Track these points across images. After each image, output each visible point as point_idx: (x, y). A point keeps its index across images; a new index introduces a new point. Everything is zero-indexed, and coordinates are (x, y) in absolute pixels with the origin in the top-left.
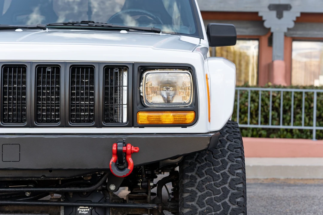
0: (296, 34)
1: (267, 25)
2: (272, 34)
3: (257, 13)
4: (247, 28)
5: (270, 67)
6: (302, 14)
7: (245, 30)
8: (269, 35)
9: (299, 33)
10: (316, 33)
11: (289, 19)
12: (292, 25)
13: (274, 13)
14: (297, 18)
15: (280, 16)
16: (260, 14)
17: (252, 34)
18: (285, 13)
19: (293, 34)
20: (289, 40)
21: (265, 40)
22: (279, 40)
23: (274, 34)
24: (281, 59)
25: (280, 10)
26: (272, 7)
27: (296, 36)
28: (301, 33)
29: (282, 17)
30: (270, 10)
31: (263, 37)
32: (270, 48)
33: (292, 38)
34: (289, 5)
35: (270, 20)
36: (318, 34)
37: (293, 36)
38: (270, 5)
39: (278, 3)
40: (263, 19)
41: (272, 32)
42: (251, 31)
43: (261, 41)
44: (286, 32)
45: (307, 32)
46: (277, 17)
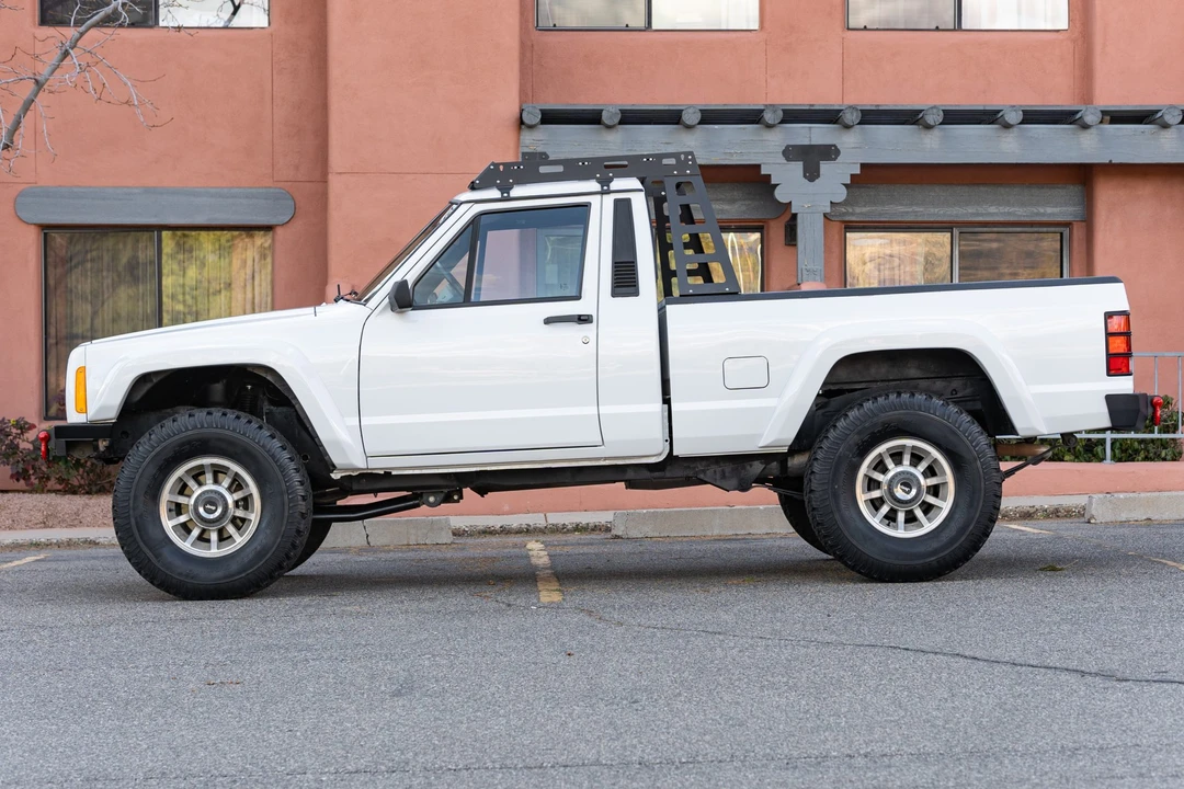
0: (852, 214)
1: (781, 195)
2: (794, 216)
3: (758, 166)
4: (732, 201)
6: (863, 166)
7: (726, 207)
8: (787, 217)
9: (861, 212)
10: (901, 209)
11: (834, 179)
12: (841, 195)
13: (798, 167)
14: (853, 177)
15: (812, 174)
16: (764, 171)
17: (746, 216)
18: (824, 167)
19: (845, 214)
20: (836, 228)
21: (777, 231)
22: (811, 232)
23: (799, 216)
24: (818, 278)
25: (812, 159)
26: (792, 153)
27: (854, 219)
28: (864, 210)
29: (818, 176)
30: (788, 159)
31: (772, 224)
32: (791, 249)
33: (844, 224)
34: (834, 146)
35: (789, 183)
36: (907, 212)
37: (847, 218)
38: (788, 147)
39: (806, 142)
40: (773, 182)
41: (793, 212)
42: (744, 208)
43: (768, 233)
44: (828, 210)
45: (880, 208)
46: (805, 176)
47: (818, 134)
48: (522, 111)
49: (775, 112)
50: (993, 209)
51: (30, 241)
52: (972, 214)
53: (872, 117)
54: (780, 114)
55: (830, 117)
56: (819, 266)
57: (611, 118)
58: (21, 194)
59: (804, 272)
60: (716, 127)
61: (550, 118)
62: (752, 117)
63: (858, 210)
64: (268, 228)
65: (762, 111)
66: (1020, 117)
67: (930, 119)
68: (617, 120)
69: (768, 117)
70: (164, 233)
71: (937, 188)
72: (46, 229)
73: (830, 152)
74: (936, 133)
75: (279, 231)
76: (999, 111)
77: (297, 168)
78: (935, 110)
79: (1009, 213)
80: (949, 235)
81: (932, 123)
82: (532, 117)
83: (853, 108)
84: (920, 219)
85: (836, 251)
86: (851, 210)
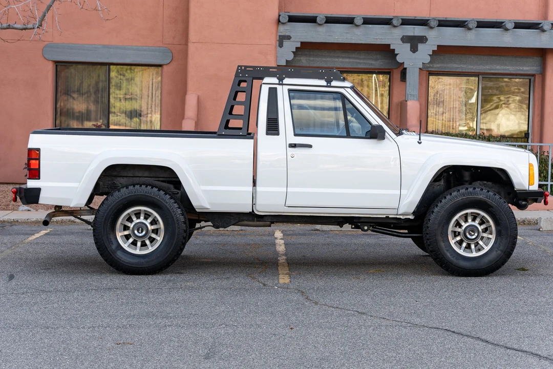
0: (432, 67)
1: (399, 59)
2: (405, 69)
3: (389, 45)
4: (376, 60)
5: (403, 106)
6: (439, 46)
7: (373, 62)
8: (401, 69)
10: (455, 66)
11: (425, 52)
12: (427, 59)
13: (408, 46)
14: (433, 51)
15: (414, 49)
16: (392, 47)
17: (383, 67)
18: (420, 46)
19: (430, 67)
20: (425, 73)
21: (397, 75)
22: (413, 76)
23: (408, 69)
24: (415, 99)
25: (414, 42)
26: (405, 39)
27: (433, 70)
28: (438, 65)
29: (417, 50)
30: (403, 42)
31: (395, 71)
32: (403, 83)
33: (429, 72)
34: (425, 36)
35: (403, 53)
36: (458, 67)
37: (430, 69)
38: (403, 36)
39: (412, 34)
40: (396, 53)
41: (405, 67)
42: (382, 63)
43: (393, 75)
44: (421, 67)
45: (445, 65)
46: (411, 50)
47: (418, 31)
48: (279, 16)
49: (398, 20)
50: (498, 67)
51: (50, 68)
52: (489, 69)
53: (443, 23)
54: (401, 21)
55: (423, 23)
56: (416, 92)
57: (321, 21)
58: (46, 46)
59: (409, 96)
60: (370, 26)
61: (293, 19)
62: (387, 22)
63: (435, 66)
64: (160, 66)
65: (392, 19)
66: (513, 25)
67: (470, 26)
68: (324, 22)
69: (395, 22)
70: (111, 67)
71: (472, 57)
72: (57, 63)
73: (423, 39)
74: (473, 31)
75: (165, 67)
76: (503, 22)
77: (174, 38)
78: (473, 21)
79: (506, 69)
80: (477, 78)
81: (471, 27)
82: (285, 19)
83: (434, 19)
84: (464, 71)
85: (424, 85)
86: (432, 66)
